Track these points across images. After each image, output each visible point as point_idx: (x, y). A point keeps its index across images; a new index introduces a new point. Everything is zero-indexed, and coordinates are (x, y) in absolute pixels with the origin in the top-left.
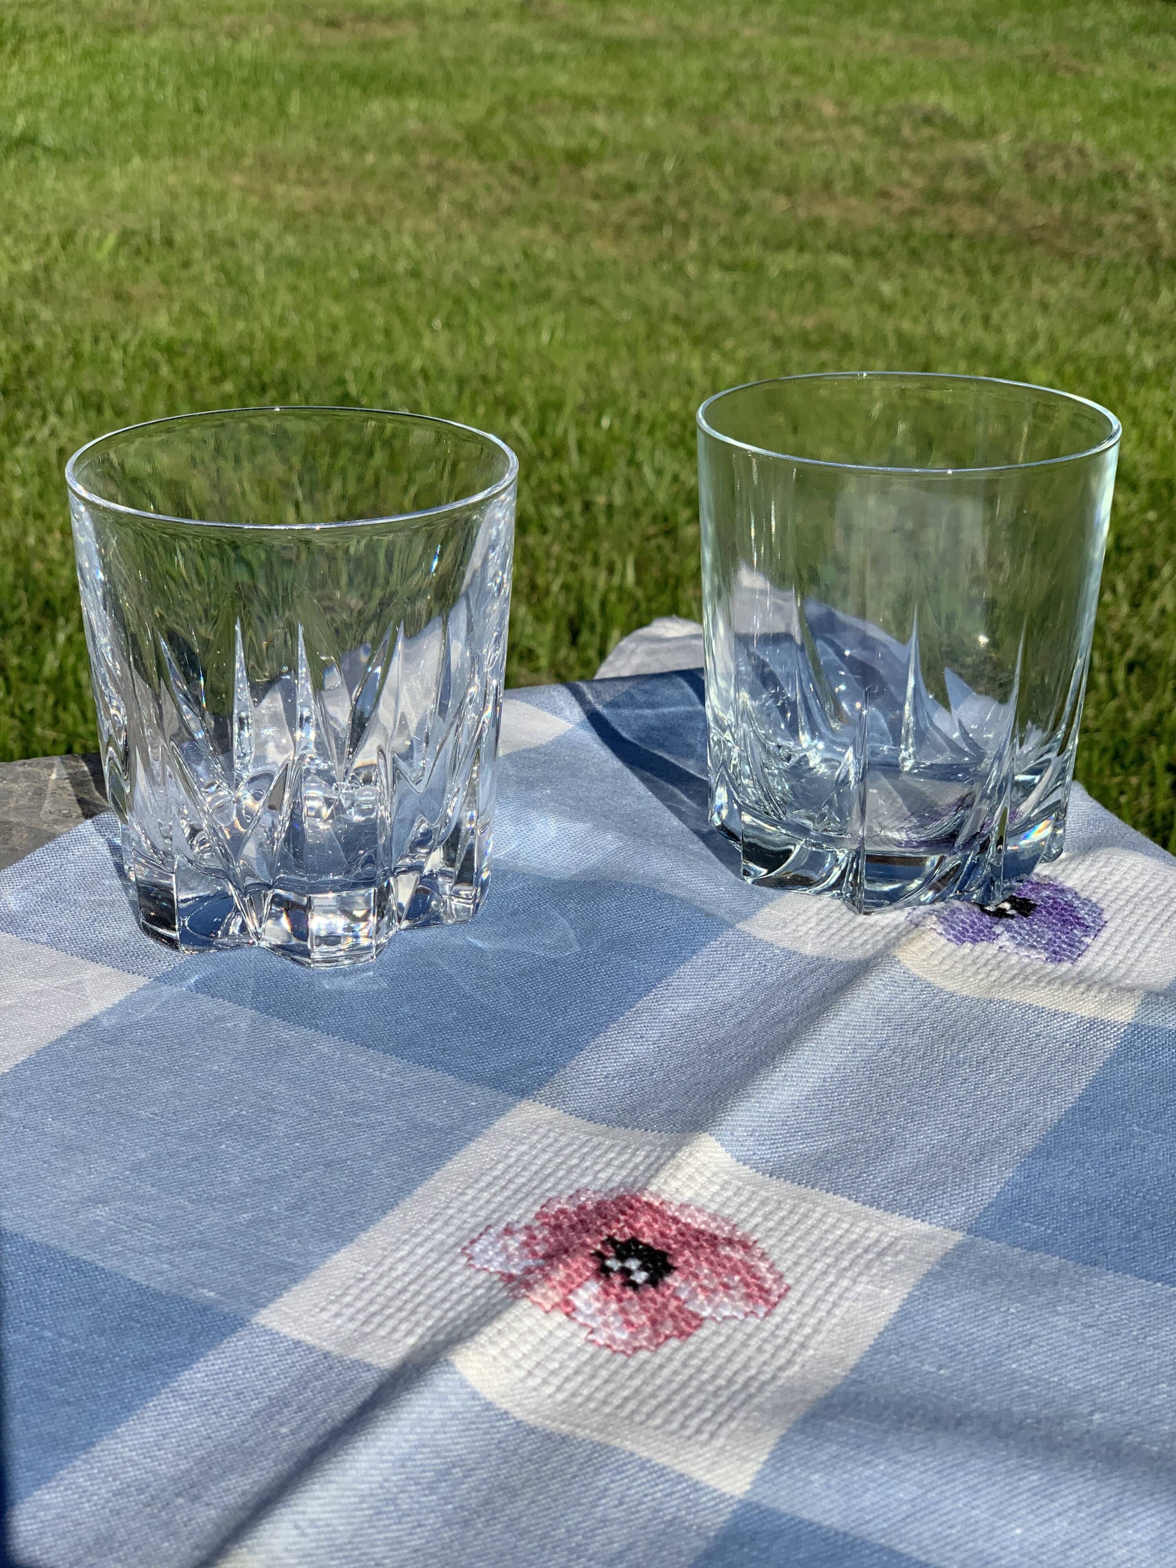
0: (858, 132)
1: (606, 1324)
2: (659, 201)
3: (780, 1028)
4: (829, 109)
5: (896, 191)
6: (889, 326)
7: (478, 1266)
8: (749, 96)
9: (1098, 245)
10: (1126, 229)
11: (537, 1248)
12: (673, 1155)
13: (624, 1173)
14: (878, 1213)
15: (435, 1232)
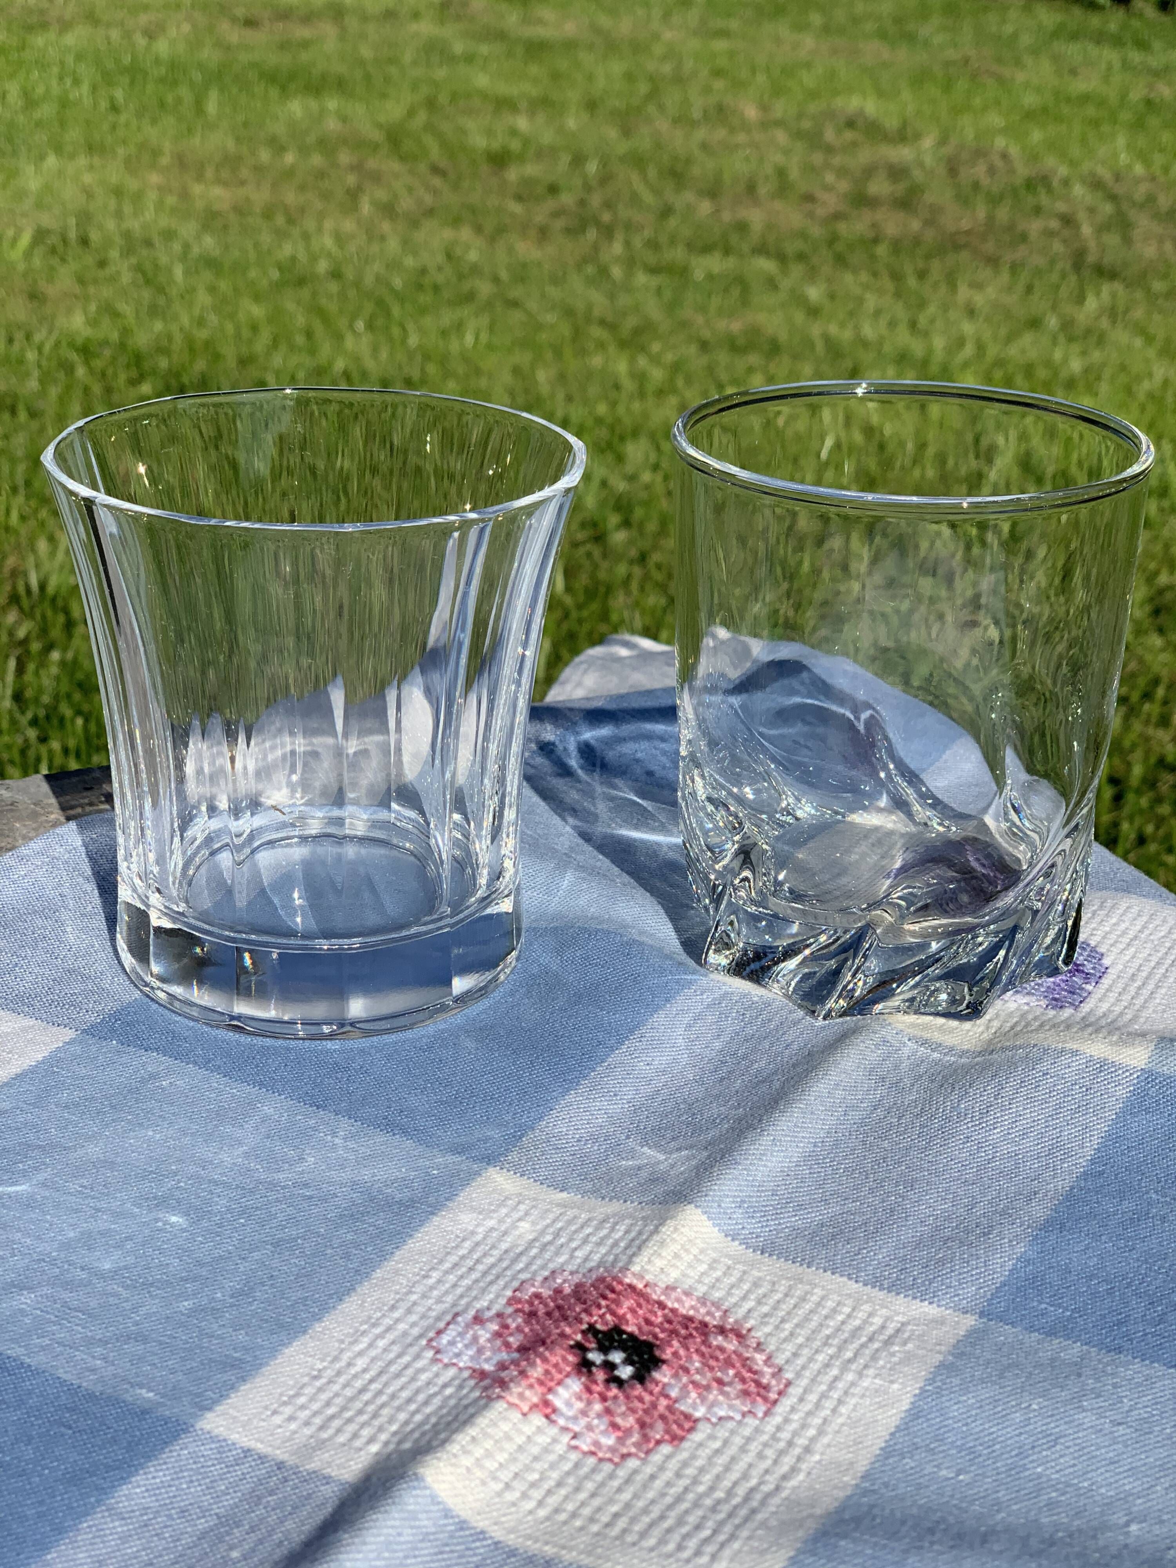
0: (781, 137)
1: (590, 1428)
2: (582, 203)
3: (764, 1088)
4: (751, 112)
5: (820, 194)
6: (816, 330)
7: (446, 1361)
8: (672, 98)
9: (1022, 252)
10: (1049, 234)
11: (511, 1339)
12: (656, 1231)
13: (603, 1250)
14: (882, 1295)
15: (397, 1321)
